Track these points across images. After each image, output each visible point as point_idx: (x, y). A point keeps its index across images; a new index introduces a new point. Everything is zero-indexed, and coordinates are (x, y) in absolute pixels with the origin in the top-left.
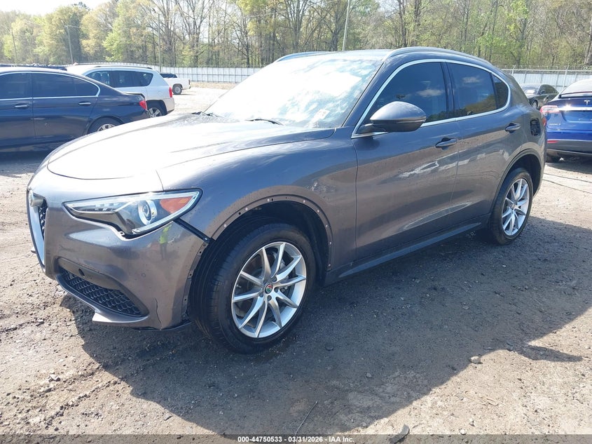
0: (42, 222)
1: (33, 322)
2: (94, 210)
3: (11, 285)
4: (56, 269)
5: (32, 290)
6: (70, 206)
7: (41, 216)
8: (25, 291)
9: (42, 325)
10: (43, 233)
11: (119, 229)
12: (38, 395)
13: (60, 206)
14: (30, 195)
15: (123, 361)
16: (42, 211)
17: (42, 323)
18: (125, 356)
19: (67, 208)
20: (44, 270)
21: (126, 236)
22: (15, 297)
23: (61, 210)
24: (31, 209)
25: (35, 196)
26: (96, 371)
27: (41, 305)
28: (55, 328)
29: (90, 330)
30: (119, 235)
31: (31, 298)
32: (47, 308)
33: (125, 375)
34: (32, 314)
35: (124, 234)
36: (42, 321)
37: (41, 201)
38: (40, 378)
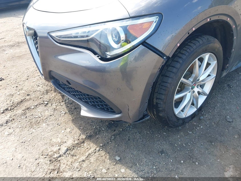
0: (36, 46)
1: (42, 104)
2: (71, 37)
3: (27, 79)
4: (50, 76)
5: (38, 82)
6: (53, 34)
7: (35, 42)
8: (35, 83)
9: (47, 105)
10: (38, 53)
11: (95, 53)
12: (54, 160)
13: (46, 35)
14: (24, 28)
15: (99, 131)
16: (35, 38)
17: (47, 104)
18: (100, 127)
19: (51, 36)
20: (43, 77)
21: (102, 59)
22: (30, 87)
23: (47, 38)
24: (28, 38)
25: (28, 28)
26: (85, 140)
27: (45, 92)
28: (54, 107)
29: (75, 108)
30: (96, 58)
31: (39, 88)
32: (49, 94)
33: (104, 143)
34: (41, 98)
35: (100, 57)
36: (47, 102)
37: (33, 32)
38: (53, 146)
